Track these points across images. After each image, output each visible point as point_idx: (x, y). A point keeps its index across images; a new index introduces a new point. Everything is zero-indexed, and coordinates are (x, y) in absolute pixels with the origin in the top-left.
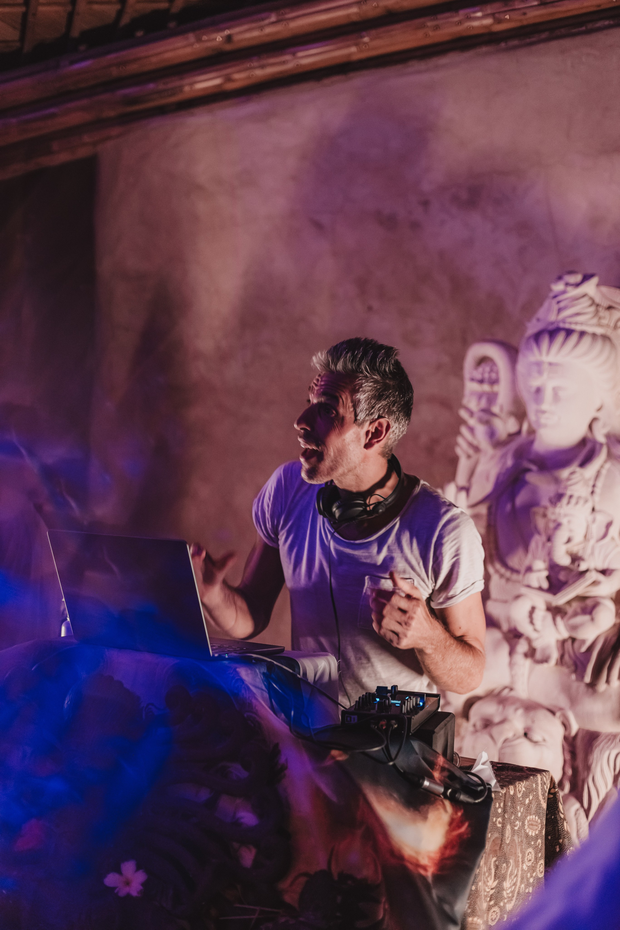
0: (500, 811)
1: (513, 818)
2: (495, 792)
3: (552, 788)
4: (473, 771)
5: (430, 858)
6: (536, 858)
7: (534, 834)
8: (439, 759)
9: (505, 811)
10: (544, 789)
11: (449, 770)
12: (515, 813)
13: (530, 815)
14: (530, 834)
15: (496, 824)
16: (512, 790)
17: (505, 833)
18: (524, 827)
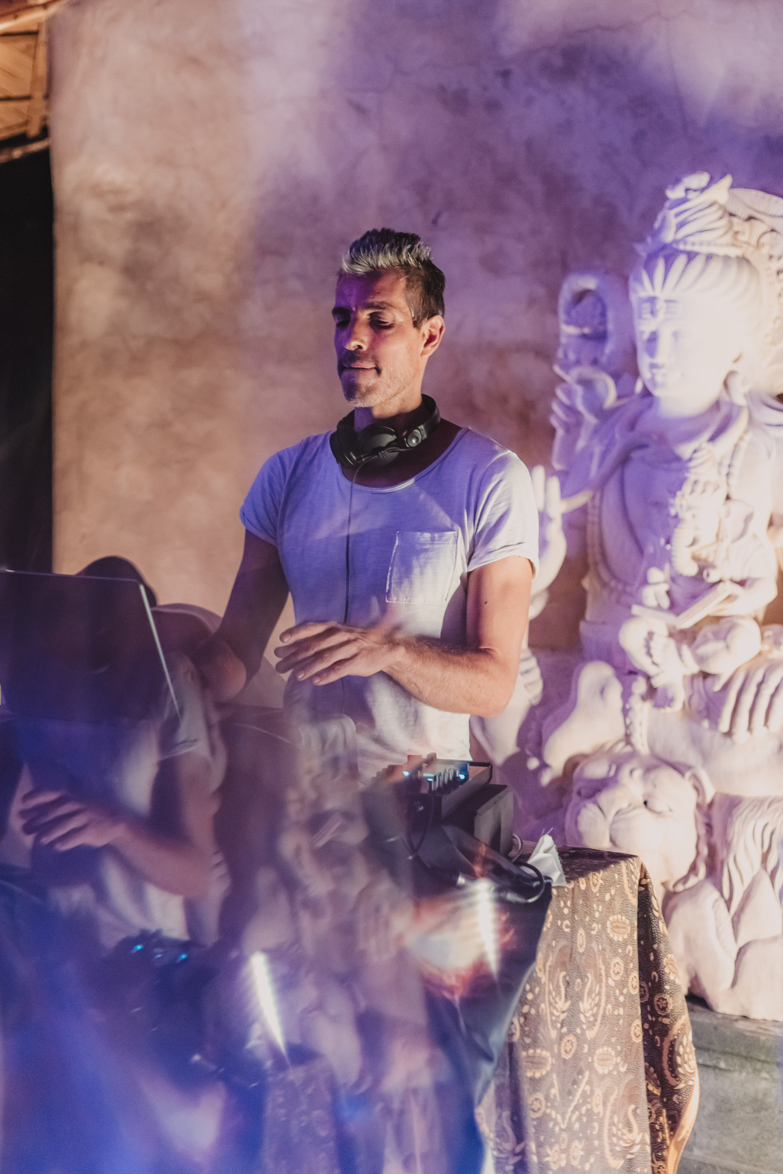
0: (566, 911)
1: (587, 919)
2: (557, 888)
3: (643, 879)
4: (530, 862)
5: (458, 976)
6: (626, 970)
7: (621, 939)
8: (480, 849)
9: (574, 911)
10: (632, 880)
11: (494, 862)
12: (591, 913)
13: (614, 914)
14: (616, 939)
15: (562, 929)
16: (583, 884)
17: (576, 940)
18: (607, 931)
